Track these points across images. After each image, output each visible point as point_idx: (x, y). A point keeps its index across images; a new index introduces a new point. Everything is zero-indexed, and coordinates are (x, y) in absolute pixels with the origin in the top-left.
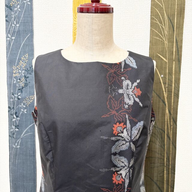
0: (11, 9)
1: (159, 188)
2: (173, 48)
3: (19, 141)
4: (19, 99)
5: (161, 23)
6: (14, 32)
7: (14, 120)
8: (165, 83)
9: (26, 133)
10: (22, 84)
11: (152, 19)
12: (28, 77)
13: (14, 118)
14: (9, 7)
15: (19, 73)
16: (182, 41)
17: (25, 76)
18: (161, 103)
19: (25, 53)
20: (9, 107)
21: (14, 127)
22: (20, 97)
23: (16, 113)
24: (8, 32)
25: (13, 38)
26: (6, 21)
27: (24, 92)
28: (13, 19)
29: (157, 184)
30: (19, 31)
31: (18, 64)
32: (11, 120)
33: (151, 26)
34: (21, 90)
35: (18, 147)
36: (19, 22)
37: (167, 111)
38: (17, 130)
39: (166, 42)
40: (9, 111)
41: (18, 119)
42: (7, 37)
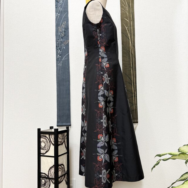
0: (58, 2)
1: (130, 78)
2: (130, 15)
3: (62, 62)
4: (61, 42)
5: (125, 6)
6: (59, 12)
7: (59, 52)
8: (128, 31)
9: (65, 58)
10: (63, 35)
11: (121, 4)
12: (66, 32)
13: (59, 51)
14: (57, 1)
15: (61, 30)
16: (134, 12)
17: (64, 31)
18: (128, 39)
19: (64, 21)
20: (56, 46)
21: (59, 56)
22: (62, 41)
23: (60, 49)
24: (56, 12)
25: (59, 15)
26: (56, 7)
27: (64, 39)
28: (59, 6)
29: (128, 77)
30: (62, 11)
31: (61, 26)
32: (57, 52)
33: (121, 7)
34: (62, 38)
35: (61, 65)
36: (61, 8)
37: (130, 43)
38: (60, 57)
39: (127, 13)
40: (56, 48)
41: (61, 51)
42: (56, 14)
